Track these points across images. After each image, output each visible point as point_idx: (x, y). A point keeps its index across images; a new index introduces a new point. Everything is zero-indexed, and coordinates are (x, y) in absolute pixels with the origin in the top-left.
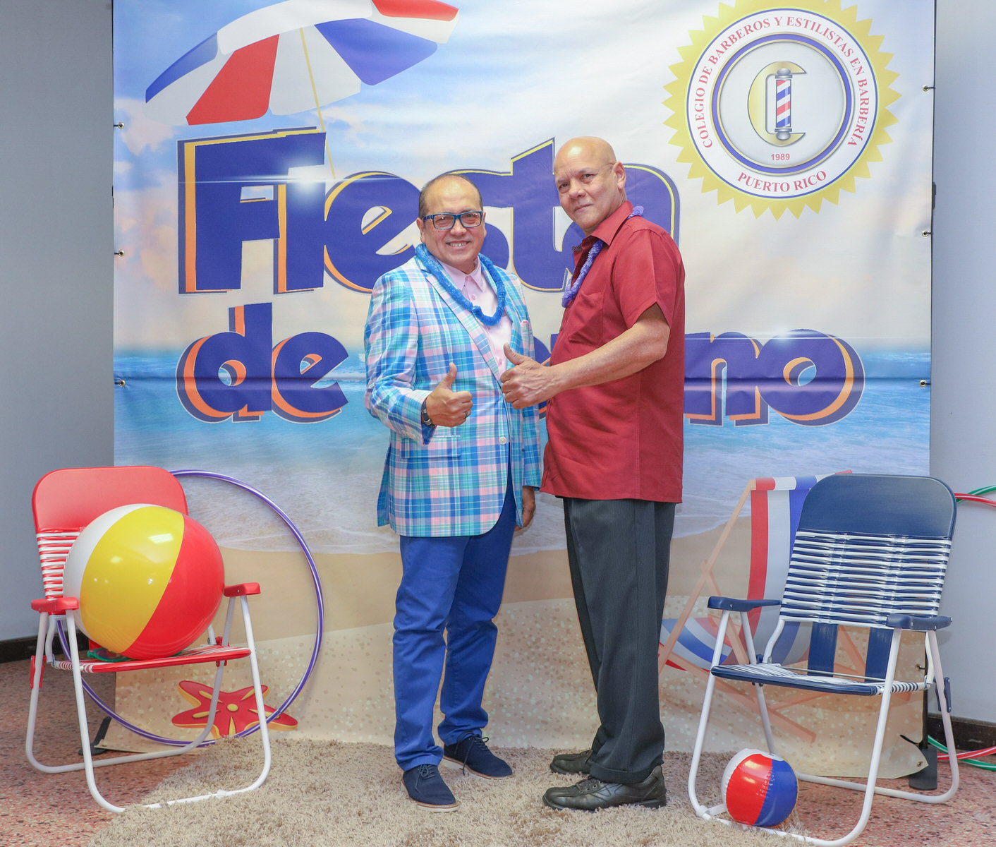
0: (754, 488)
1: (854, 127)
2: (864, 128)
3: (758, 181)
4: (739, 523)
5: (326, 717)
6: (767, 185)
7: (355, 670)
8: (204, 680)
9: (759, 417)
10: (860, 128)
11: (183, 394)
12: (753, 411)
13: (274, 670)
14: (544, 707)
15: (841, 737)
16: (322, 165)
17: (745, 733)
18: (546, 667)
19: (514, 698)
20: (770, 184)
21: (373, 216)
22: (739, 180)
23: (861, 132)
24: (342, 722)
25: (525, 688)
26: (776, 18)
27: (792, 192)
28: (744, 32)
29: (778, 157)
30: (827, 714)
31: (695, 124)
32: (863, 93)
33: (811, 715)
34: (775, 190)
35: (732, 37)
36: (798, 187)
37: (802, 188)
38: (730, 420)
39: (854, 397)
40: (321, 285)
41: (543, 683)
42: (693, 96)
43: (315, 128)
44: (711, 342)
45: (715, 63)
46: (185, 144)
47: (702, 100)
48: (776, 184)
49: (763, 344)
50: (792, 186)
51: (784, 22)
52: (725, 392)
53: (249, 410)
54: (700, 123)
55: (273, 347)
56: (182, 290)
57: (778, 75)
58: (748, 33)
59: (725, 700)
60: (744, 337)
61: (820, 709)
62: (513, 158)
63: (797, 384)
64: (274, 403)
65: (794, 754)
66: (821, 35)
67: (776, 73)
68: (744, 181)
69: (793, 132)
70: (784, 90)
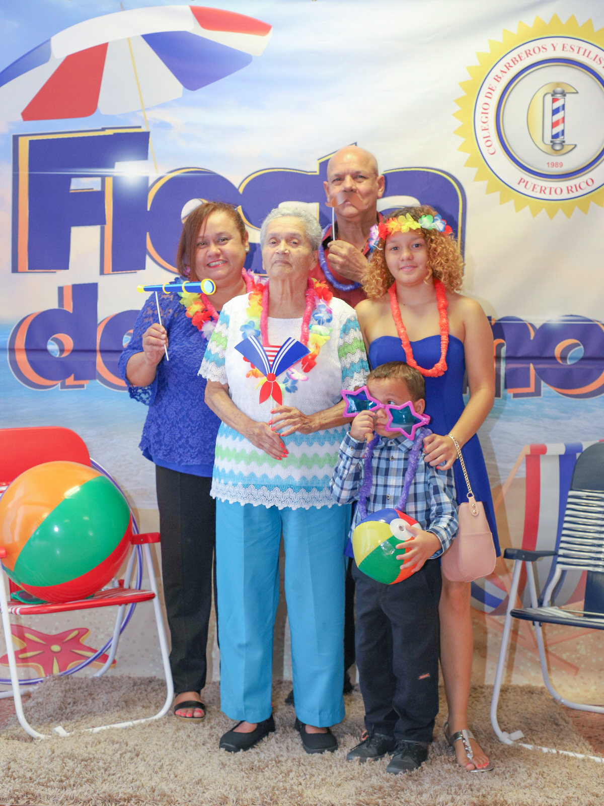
0: (528, 452)
3: (535, 185)
4: (515, 483)
5: (142, 656)
6: (543, 188)
8: (29, 623)
9: (533, 391)
11: (14, 364)
12: (528, 385)
13: (94, 614)
15: (600, 670)
16: (146, 161)
17: (518, 667)
20: (545, 188)
21: (191, 206)
22: (519, 184)
24: (157, 660)
26: (553, 45)
27: (565, 195)
28: (524, 55)
29: (553, 165)
30: (589, 650)
31: (481, 134)
33: (575, 651)
34: (550, 193)
35: (514, 60)
36: (570, 192)
37: (573, 192)
38: (508, 393)
40: (144, 268)
42: (479, 110)
43: (140, 127)
45: (498, 81)
47: (487, 113)
48: (551, 188)
49: (538, 327)
50: (565, 191)
51: (559, 48)
52: (504, 368)
53: (76, 379)
54: (485, 133)
55: (98, 323)
56: (15, 269)
57: (554, 93)
58: (528, 56)
60: (521, 320)
61: (583, 646)
62: (319, 159)
63: (566, 362)
64: (98, 373)
65: (560, 686)
66: (592, 60)
67: (552, 92)
68: (523, 185)
69: (566, 143)
70: (559, 107)
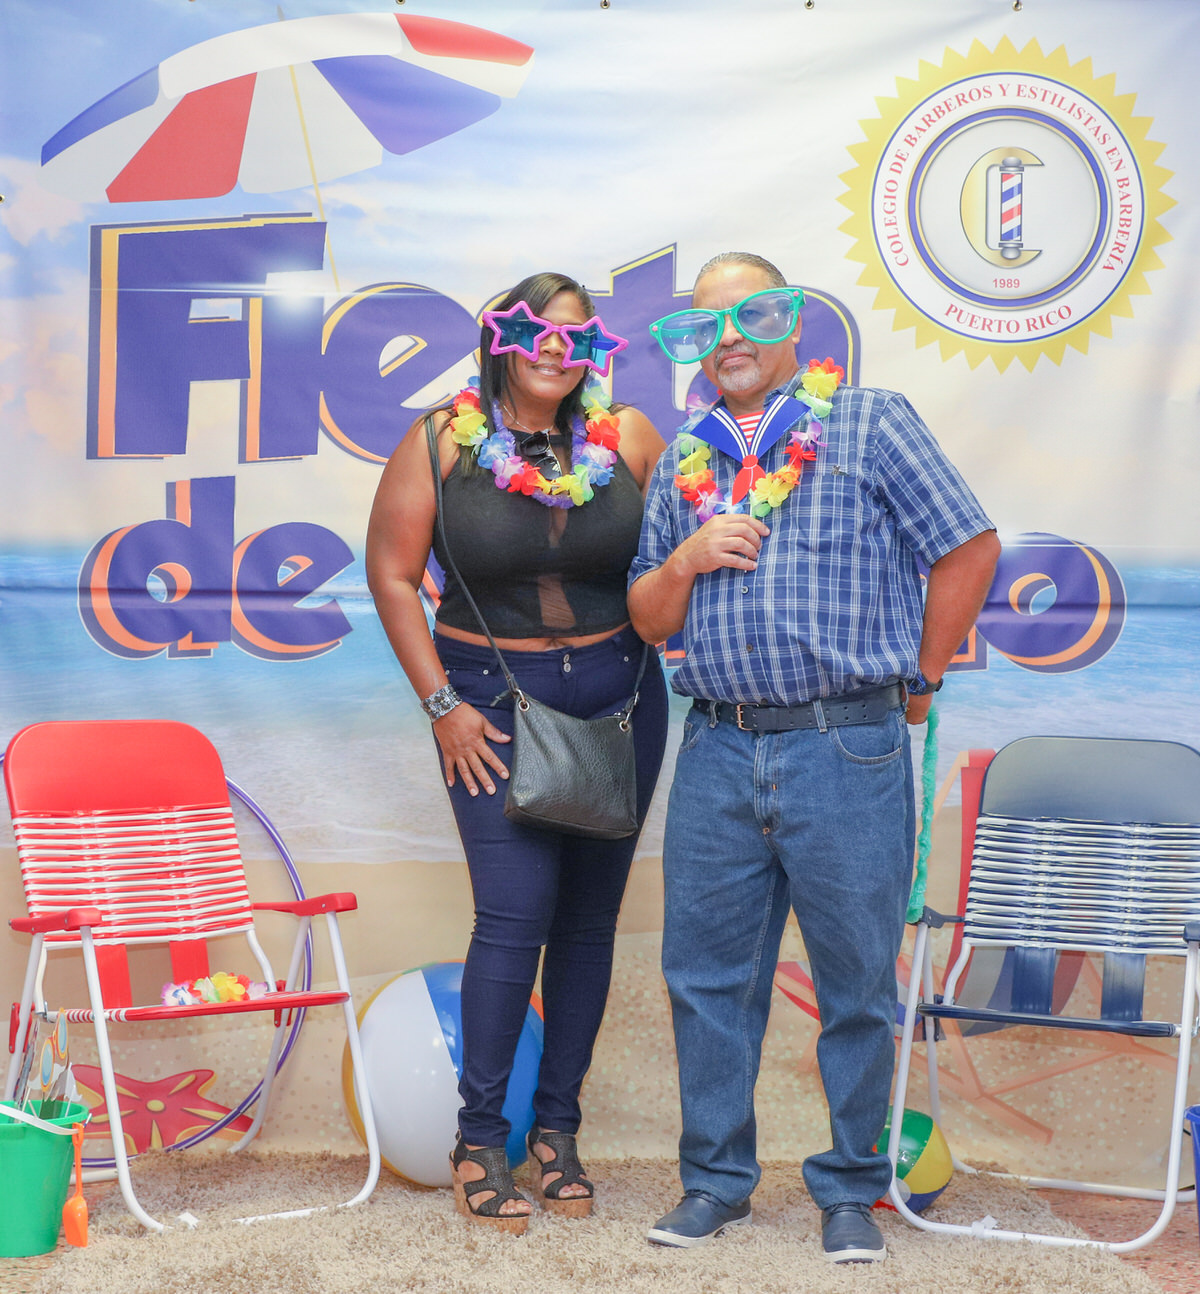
0: (966, 764)
1: (1111, 245)
2: (1124, 246)
3: (973, 316)
4: (943, 816)
5: (307, 1118)
6: (988, 322)
9: (974, 660)
10: (1119, 246)
11: (89, 614)
13: (224, 1045)
15: (1092, 1133)
16: (319, 271)
17: (949, 1130)
18: (651, 1036)
19: (602, 1083)
20: (992, 322)
21: (397, 350)
22: (947, 314)
23: (1121, 252)
24: (332, 1125)
25: (619, 1069)
26: (1001, 86)
27: (1024, 334)
28: (954, 102)
29: (1003, 283)
30: (1069, 1100)
31: (883, 232)
32: (1125, 197)
33: (1046, 1101)
34: (999, 331)
35: (938, 109)
36: (1032, 328)
37: (1037, 328)
39: (1110, 633)
40: (314, 451)
41: (646, 1061)
42: (881, 191)
43: (310, 214)
45: (913, 145)
46: (103, 231)
47: (894, 197)
48: (1000, 322)
50: (1024, 326)
51: (1012, 91)
53: (195, 640)
54: (891, 230)
55: (236, 544)
56: (92, 452)
57: (1004, 166)
58: (960, 105)
59: (920, 1082)
61: (1060, 1093)
62: (613, 271)
63: (1029, 612)
64: (235, 630)
65: (1022, 1161)
66: (1066, 113)
67: (1000, 163)
68: (954, 316)
69: (1024, 248)
70: (1012, 188)
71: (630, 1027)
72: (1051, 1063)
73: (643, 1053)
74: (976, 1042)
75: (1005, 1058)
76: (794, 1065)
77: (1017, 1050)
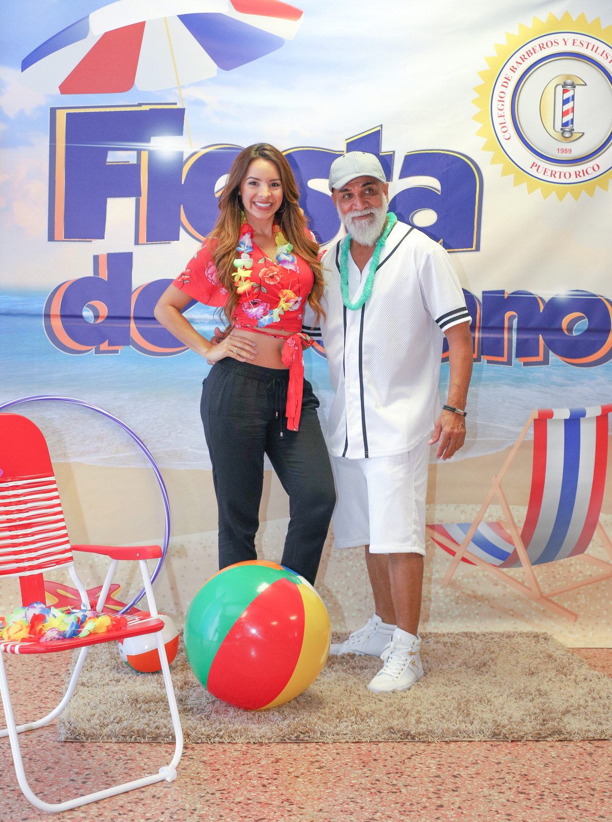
0: (537, 417)
3: (546, 169)
4: (523, 445)
6: (554, 173)
7: (198, 569)
8: (61, 579)
9: (542, 360)
11: (49, 330)
12: (537, 355)
13: (126, 570)
14: (360, 598)
15: (598, 617)
16: (181, 136)
17: (523, 616)
20: (556, 173)
22: (531, 168)
25: (344, 583)
26: (564, 40)
27: (573, 179)
28: (538, 48)
29: (562, 151)
30: (588, 599)
31: (497, 121)
33: (576, 600)
34: (560, 177)
35: (529, 52)
36: (578, 176)
37: (580, 176)
38: (519, 361)
40: (179, 240)
41: (359, 578)
42: (496, 98)
43: (176, 104)
44: (505, 298)
45: (514, 72)
47: (504, 101)
48: (560, 173)
49: (547, 300)
50: (573, 175)
51: (570, 42)
52: (516, 339)
53: (110, 344)
54: (502, 120)
55: (133, 291)
56: (51, 238)
57: (565, 85)
58: (541, 49)
59: (508, 590)
60: (532, 294)
61: (583, 596)
62: (346, 140)
63: (573, 334)
64: (132, 339)
65: (561, 632)
66: (599, 55)
67: (563, 85)
68: (535, 168)
69: (574, 131)
70: (569, 98)
71: (350, 560)
72: (579, 580)
73: (357, 574)
74: (539, 569)
75: (554, 577)
76: (440, 581)
77: (561, 573)
